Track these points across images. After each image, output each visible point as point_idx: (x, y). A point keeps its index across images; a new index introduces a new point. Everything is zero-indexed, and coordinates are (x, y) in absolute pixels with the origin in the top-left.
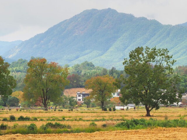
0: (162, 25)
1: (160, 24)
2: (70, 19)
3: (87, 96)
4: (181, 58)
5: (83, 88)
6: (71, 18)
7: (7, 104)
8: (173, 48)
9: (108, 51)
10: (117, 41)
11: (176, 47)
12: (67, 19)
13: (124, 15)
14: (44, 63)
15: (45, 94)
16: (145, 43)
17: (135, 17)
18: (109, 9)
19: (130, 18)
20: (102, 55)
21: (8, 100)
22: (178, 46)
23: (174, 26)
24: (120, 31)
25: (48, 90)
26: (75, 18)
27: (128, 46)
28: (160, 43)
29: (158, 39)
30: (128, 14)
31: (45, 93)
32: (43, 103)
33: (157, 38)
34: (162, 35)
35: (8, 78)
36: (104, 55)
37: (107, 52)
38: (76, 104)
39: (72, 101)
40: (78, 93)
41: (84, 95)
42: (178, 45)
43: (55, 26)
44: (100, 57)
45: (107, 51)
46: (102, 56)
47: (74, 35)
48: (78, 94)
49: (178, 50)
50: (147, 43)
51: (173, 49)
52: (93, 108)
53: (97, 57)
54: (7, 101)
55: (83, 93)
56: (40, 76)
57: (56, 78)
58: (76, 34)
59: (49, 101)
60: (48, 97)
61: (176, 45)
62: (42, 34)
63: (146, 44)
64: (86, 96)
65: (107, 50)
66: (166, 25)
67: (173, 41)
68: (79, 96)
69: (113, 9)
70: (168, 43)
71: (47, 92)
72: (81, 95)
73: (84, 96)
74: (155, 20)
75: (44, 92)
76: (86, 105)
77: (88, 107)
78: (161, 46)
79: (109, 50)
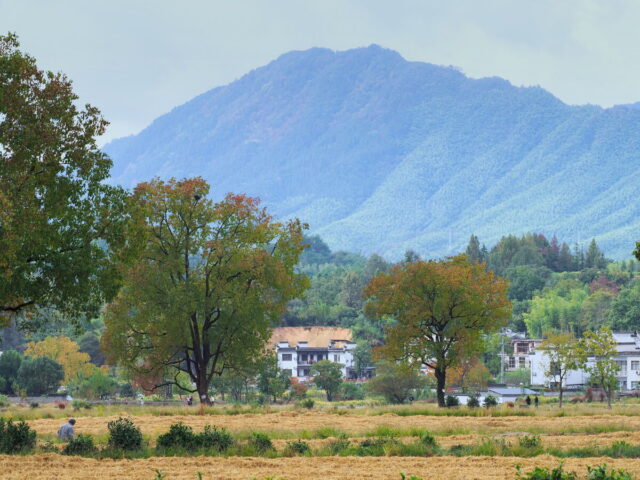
0: (564, 104)
1: (559, 101)
2: (231, 84)
3: (315, 358)
4: (635, 226)
5: (302, 328)
6: (237, 83)
7: (15, 385)
8: (604, 189)
9: (369, 200)
10: (401, 164)
11: (616, 184)
12: (221, 85)
13: (427, 71)
14: (197, 198)
15: (201, 336)
16: (504, 173)
17: (468, 76)
18: (374, 48)
19: (448, 81)
20: (347, 214)
21: (21, 369)
22: (623, 184)
23: (607, 111)
24: (413, 128)
25: (215, 316)
26: (252, 79)
27: (442, 183)
28: (559, 171)
29: (549, 156)
30: (441, 69)
31: (200, 331)
32: (191, 373)
33: (548, 154)
34: (565, 142)
35: (97, 202)
36: (355, 215)
37: (365, 203)
38: (284, 385)
39: (271, 376)
40: (282, 346)
41: (304, 354)
42: (622, 180)
43: (177, 111)
44: (342, 220)
45: (365, 200)
46: (348, 218)
47: (246, 142)
48: (281, 350)
49: (626, 198)
50: (509, 171)
51: (606, 192)
52: (351, 402)
53: (330, 222)
54: (16, 376)
55: (301, 346)
56: (177, 258)
57: (250, 264)
58: (256, 141)
59: (219, 365)
60: (213, 349)
61: (618, 180)
62: (131, 139)
63: (508, 174)
64: (312, 358)
65: (367, 195)
66: (579, 107)
67: (605, 162)
68: (287, 358)
69: (388, 50)
70: (586, 171)
71: (208, 325)
72: (295, 355)
73: (305, 358)
74: (539, 87)
75: (196, 327)
76: (324, 392)
77: (330, 399)
78: (560, 181)
79: (373, 197)
